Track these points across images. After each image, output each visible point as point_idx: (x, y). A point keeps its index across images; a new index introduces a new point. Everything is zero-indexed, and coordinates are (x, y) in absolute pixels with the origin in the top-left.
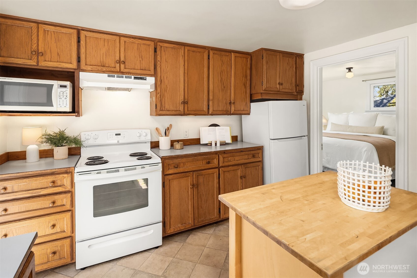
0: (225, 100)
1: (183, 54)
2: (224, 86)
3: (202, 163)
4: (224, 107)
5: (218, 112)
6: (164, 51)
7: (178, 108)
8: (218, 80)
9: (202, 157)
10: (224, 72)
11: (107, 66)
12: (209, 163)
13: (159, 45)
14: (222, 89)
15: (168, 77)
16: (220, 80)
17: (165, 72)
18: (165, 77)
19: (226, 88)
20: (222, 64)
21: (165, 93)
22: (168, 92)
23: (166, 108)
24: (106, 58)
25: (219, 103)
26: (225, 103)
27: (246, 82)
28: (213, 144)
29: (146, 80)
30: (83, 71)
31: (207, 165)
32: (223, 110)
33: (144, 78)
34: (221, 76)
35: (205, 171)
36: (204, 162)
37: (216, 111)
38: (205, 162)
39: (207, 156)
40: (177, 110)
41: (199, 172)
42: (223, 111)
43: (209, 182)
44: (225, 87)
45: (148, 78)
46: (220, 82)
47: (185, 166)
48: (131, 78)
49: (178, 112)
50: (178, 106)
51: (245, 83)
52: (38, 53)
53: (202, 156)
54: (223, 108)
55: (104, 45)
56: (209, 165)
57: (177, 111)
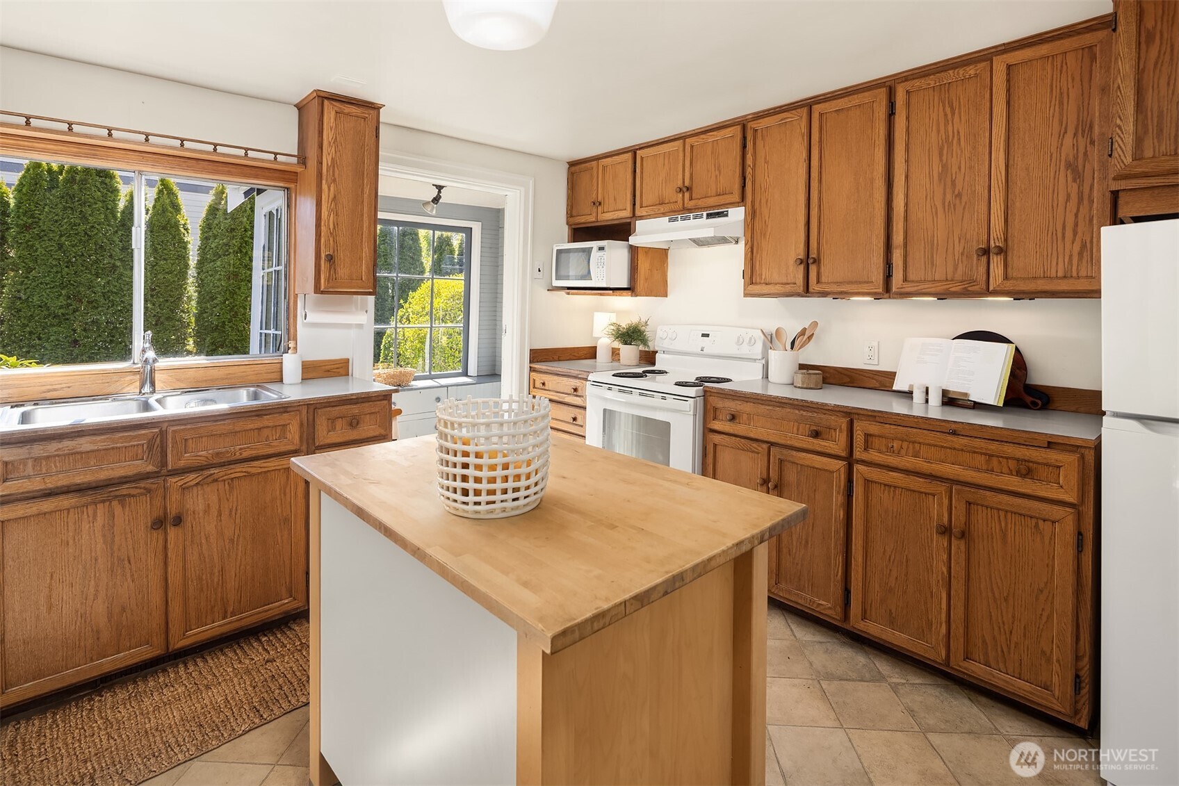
0: (963, 241)
1: (803, 131)
2: (956, 192)
3: (798, 429)
4: (956, 268)
5: (926, 286)
6: (762, 139)
7: (792, 276)
8: (931, 176)
9: (797, 412)
10: (959, 139)
11: (666, 202)
12: (816, 435)
13: (751, 128)
14: (947, 204)
15: (769, 199)
16: (940, 175)
17: (763, 189)
18: (763, 201)
19: (965, 199)
20: (946, 115)
21: (761, 240)
22: (768, 237)
23: (763, 277)
24: (666, 186)
25: (932, 257)
26: (962, 254)
27: (1085, 154)
28: (918, 397)
29: (727, 215)
30: (641, 218)
31: (811, 440)
32: (949, 277)
33: (723, 212)
34: (941, 160)
35: (804, 454)
36: (806, 428)
37: (917, 282)
38: (807, 430)
39: (810, 414)
40: (789, 281)
41: (785, 451)
42: (952, 280)
43: (815, 490)
44: (959, 195)
45: (731, 211)
46: (940, 180)
47: (752, 424)
48: (701, 217)
49: (788, 288)
50: (791, 270)
51: (1076, 157)
52: (598, 204)
53: (798, 410)
54: (950, 269)
55: (664, 164)
56: (815, 441)
57: (788, 284)
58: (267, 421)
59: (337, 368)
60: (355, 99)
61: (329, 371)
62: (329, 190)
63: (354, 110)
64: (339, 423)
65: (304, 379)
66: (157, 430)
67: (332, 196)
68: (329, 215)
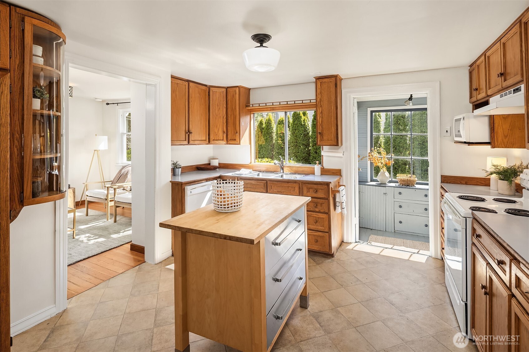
29: (521, 90)
30: (491, 96)
52: (476, 89)
58: (290, 185)
59: (337, 172)
60: (327, 76)
61: (333, 173)
62: (319, 110)
63: (326, 80)
64: (311, 190)
65: (322, 174)
66: (265, 182)
67: (320, 111)
68: (320, 119)
